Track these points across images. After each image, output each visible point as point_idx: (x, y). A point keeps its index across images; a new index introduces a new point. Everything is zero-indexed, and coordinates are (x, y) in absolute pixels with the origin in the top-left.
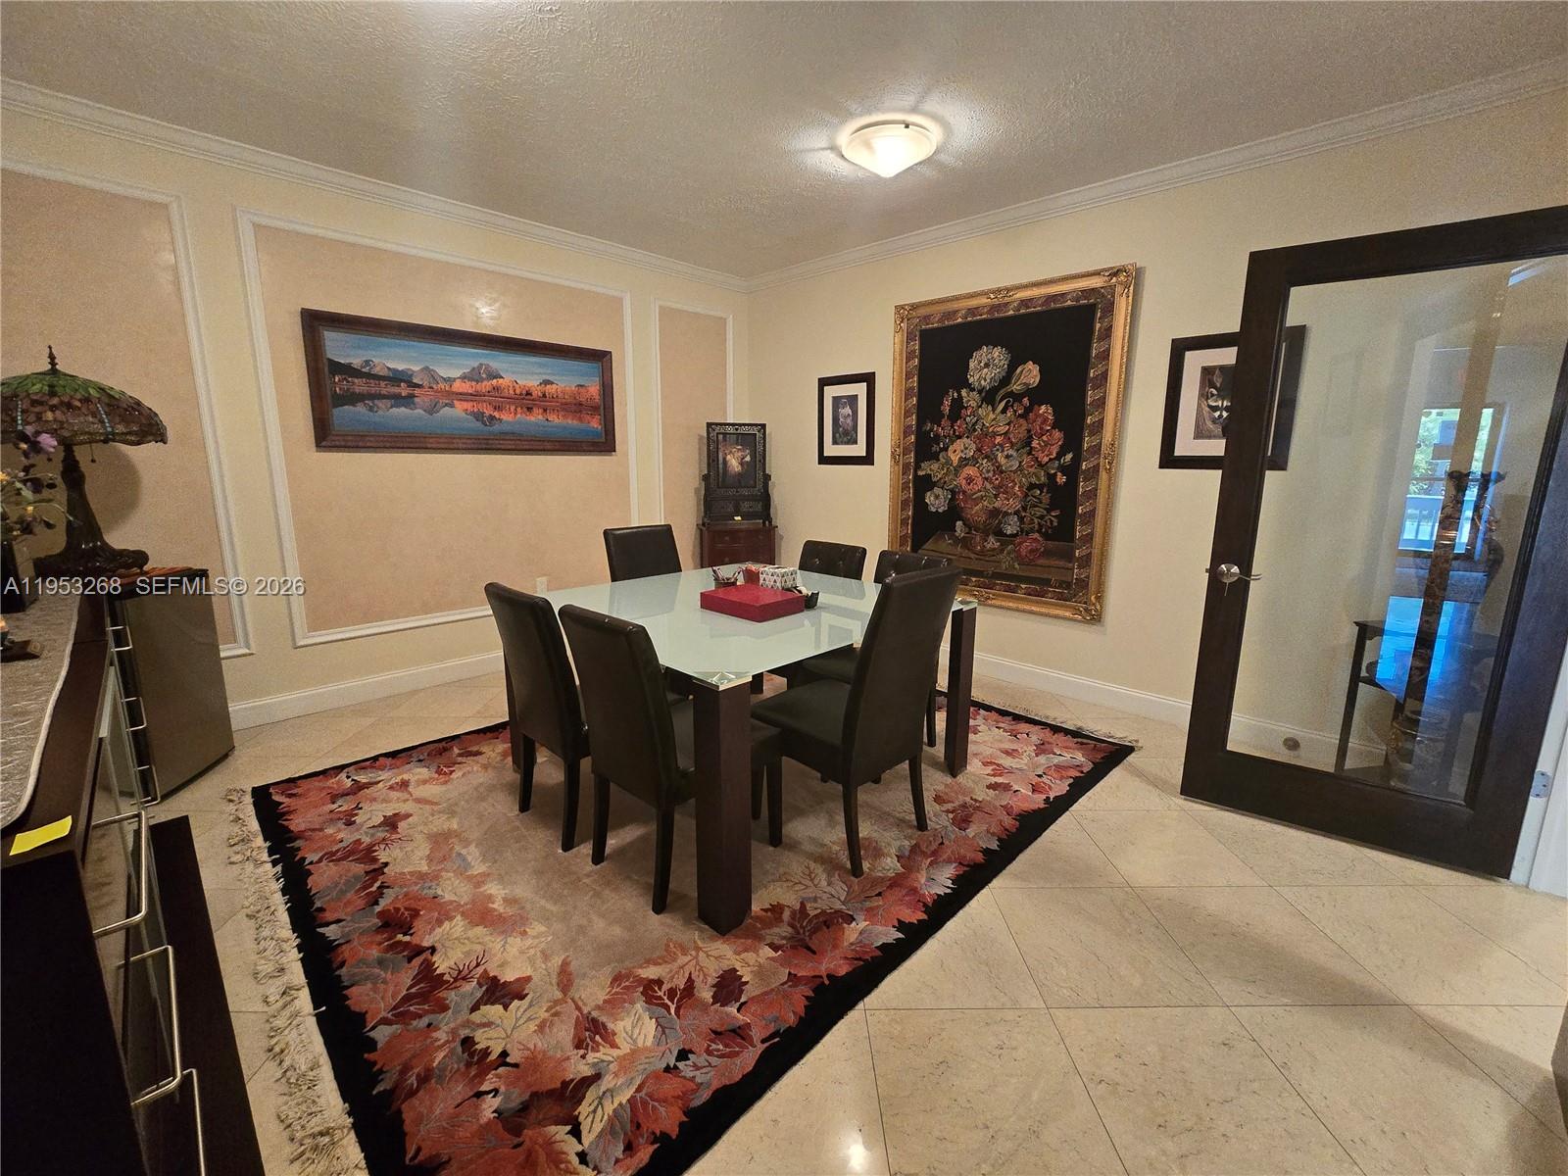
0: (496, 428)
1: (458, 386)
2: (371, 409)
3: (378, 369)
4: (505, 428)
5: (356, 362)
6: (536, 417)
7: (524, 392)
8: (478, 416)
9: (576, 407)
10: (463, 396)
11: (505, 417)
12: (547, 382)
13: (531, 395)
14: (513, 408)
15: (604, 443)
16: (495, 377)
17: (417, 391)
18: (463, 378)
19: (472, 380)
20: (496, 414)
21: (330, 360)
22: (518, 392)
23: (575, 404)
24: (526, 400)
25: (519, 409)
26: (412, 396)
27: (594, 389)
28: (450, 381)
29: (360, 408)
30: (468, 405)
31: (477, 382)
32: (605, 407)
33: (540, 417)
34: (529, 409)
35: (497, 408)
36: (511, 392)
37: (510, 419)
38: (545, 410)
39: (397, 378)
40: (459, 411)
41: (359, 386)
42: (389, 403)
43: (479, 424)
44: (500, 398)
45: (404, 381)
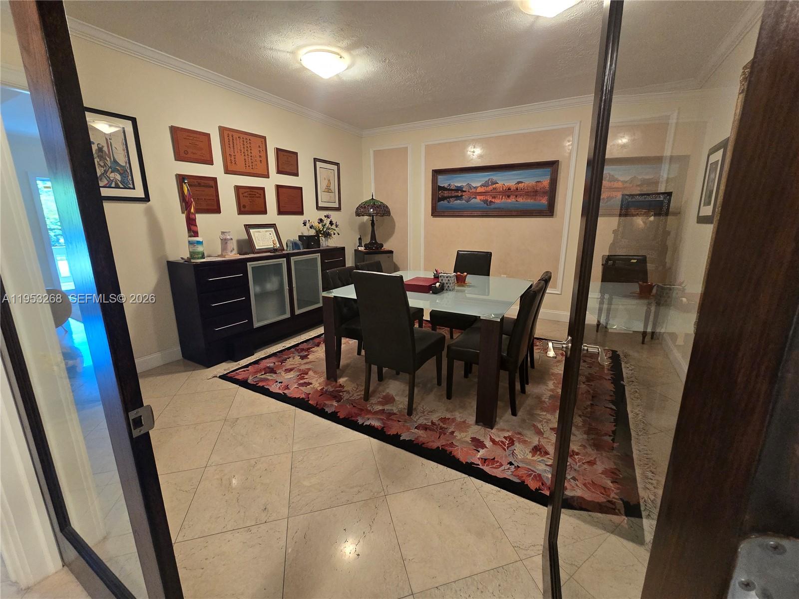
0: (493, 206)
1: (479, 190)
2: (448, 202)
3: (452, 187)
4: (496, 206)
5: (446, 185)
6: (512, 200)
7: (507, 189)
8: (485, 201)
9: (533, 193)
10: (480, 194)
11: (497, 201)
12: (519, 183)
13: (510, 190)
14: (501, 197)
15: (549, 211)
16: (495, 184)
17: (464, 193)
18: (481, 186)
19: (484, 186)
20: (493, 200)
21: (439, 186)
22: (504, 189)
23: (533, 192)
24: (508, 192)
25: (503, 197)
26: (462, 196)
27: (546, 182)
28: (476, 188)
29: (446, 202)
30: (482, 197)
31: (487, 187)
32: (552, 192)
33: (514, 200)
34: (509, 196)
35: (494, 197)
36: (501, 189)
37: (499, 201)
38: (516, 196)
39: (459, 189)
40: (478, 200)
41: (446, 194)
42: (454, 199)
43: (485, 205)
44: (496, 193)
45: (460, 190)
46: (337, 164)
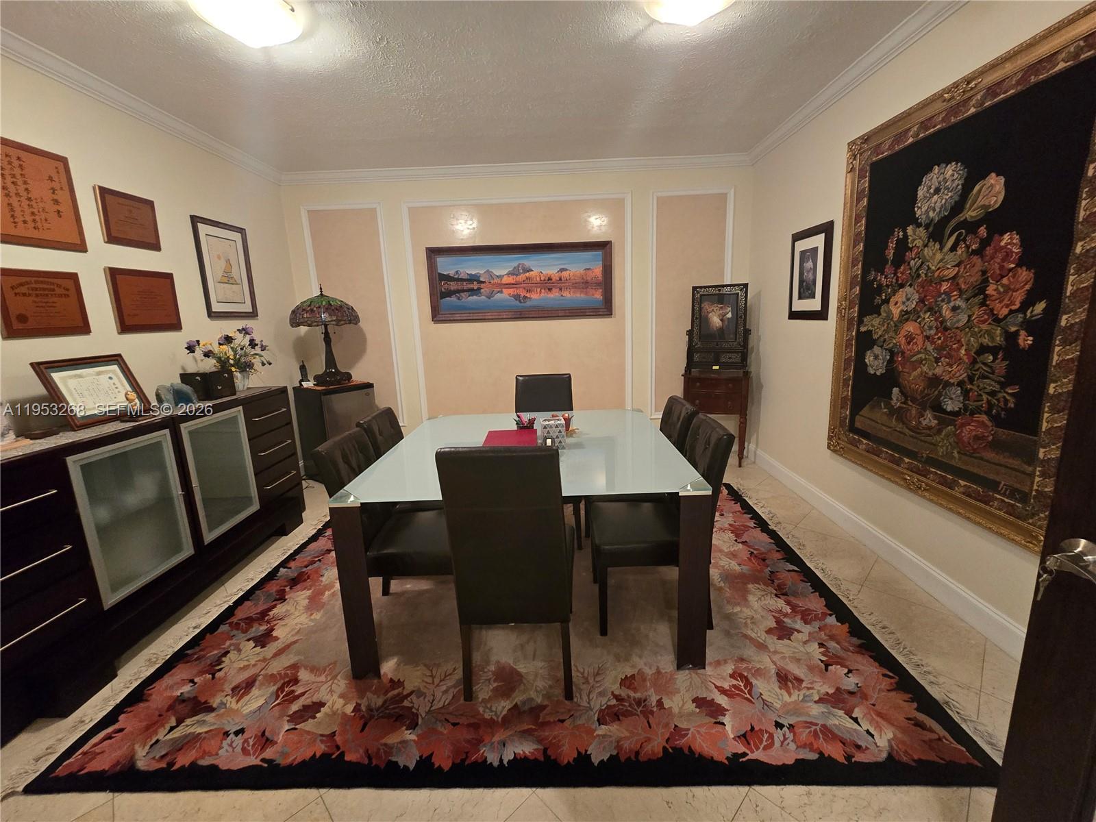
0: (528, 303)
1: (506, 280)
2: (459, 299)
3: (462, 275)
4: (535, 303)
5: (451, 273)
6: (555, 295)
7: (547, 279)
8: (517, 297)
9: (584, 284)
10: (508, 286)
11: (534, 296)
12: (562, 270)
13: (551, 280)
14: (539, 290)
15: (605, 308)
16: (528, 271)
17: (482, 285)
18: (508, 274)
19: (513, 274)
20: (528, 295)
21: (439, 274)
22: (542, 279)
23: (583, 283)
24: (548, 284)
25: (543, 291)
26: (479, 289)
27: (598, 270)
28: (500, 277)
29: (453, 299)
30: (511, 291)
31: (517, 275)
32: (606, 283)
33: (557, 294)
34: (550, 290)
35: (529, 291)
36: (538, 279)
37: (538, 297)
38: (561, 289)
39: (473, 279)
40: (504, 296)
41: (453, 286)
42: (467, 294)
43: (517, 302)
44: (530, 285)
45: (475, 281)
46: (241, 231)
